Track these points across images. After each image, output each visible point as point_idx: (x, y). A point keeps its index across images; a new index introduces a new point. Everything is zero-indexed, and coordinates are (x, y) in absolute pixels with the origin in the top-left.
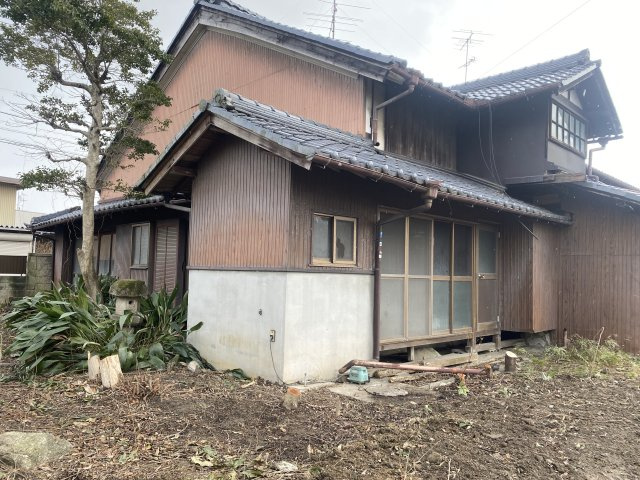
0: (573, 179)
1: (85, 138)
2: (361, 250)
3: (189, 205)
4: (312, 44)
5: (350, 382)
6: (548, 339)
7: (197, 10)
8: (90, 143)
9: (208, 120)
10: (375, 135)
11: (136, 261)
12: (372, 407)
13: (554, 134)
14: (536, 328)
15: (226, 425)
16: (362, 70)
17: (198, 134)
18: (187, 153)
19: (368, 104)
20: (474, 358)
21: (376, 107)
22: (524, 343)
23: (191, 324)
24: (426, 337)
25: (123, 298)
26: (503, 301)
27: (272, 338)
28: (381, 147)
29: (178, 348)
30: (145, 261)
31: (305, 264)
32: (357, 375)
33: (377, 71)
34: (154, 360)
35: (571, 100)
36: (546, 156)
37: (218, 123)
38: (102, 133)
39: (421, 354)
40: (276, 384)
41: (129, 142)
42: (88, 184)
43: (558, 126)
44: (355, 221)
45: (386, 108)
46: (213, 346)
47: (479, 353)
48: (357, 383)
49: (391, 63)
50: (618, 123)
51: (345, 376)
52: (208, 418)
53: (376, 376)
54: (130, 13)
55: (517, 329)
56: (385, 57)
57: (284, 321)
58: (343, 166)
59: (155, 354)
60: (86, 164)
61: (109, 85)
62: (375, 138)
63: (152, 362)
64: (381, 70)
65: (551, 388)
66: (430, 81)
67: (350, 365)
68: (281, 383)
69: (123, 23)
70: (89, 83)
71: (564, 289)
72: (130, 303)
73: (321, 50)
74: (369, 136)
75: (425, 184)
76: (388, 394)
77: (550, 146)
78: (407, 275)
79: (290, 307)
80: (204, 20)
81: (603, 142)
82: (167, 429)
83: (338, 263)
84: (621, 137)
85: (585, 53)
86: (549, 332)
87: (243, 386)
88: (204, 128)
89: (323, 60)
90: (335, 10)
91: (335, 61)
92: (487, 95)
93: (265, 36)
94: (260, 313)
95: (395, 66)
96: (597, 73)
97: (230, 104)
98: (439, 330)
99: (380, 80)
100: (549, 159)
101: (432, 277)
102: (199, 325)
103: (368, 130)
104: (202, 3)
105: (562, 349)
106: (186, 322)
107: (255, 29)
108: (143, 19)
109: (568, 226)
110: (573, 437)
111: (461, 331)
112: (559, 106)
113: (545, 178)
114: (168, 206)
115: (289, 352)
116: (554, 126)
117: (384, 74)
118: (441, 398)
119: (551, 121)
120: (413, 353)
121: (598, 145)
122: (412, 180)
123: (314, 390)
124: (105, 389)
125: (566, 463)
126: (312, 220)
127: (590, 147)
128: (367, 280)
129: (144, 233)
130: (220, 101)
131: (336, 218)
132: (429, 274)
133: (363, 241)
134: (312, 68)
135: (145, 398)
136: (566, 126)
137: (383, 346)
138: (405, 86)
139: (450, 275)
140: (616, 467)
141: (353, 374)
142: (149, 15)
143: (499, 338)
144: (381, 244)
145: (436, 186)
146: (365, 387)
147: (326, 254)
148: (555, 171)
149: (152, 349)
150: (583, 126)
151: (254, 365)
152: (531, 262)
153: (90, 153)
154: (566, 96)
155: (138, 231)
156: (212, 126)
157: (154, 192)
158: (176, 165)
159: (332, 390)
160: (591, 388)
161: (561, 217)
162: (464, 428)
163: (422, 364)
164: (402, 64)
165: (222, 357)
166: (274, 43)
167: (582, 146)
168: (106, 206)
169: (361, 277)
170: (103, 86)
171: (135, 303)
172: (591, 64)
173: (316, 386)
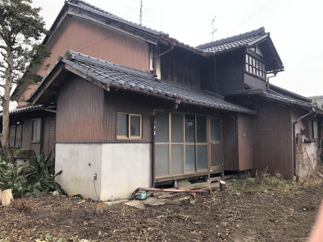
0: (257, 92)
1: (4, 74)
2: (145, 130)
3: (55, 109)
4: (124, 25)
5: (137, 199)
6: (249, 174)
7: (66, 7)
8: (7, 77)
9: (63, 65)
10: (155, 71)
11: (34, 139)
12: (142, 211)
13: (247, 70)
14: (241, 168)
15: (63, 223)
16: (147, 39)
17: (58, 73)
18: (53, 82)
19: (151, 56)
20: (208, 185)
21: (155, 57)
22: (237, 177)
23: (56, 172)
24: (182, 174)
25: (21, 159)
26: (224, 155)
27: (95, 178)
28: (159, 77)
29: (48, 184)
30: (38, 139)
31: (113, 139)
32: (140, 196)
33: (154, 39)
34: (35, 191)
35: (257, 52)
36: (243, 81)
37: (67, 68)
38: (13, 71)
39: (180, 183)
40: (97, 201)
41: (30, 76)
42: (6, 98)
43: (249, 65)
44: (141, 116)
45: (161, 57)
46: (67, 183)
47: (212, 182)
48: (140, 200)
49: (160, 35)
50: (281, 63)
51: (135, 196)
52: (54, 220)
53: (152, 196)
54: (27, 9)
55: (231, 169)
56: (158, 32)
57: (101, 169)
58: (127, 89)
59: (37, 188)
60: (4, 88)
61: (17, 46)
62: (155, 73)
63: (34, 192)
64: (156, 39)
65: (238, 198)
66: (182, 44)
67: (137, 191)
68: (99, 201)
69: (24, 14)
70: (5, 45)
71: (256, 148)
72: (25, 161)
73: (127, 28)
74: (152, 72)
75: (174, 97)
76: (154, 204)
77: (245, 75)
78: (170, 143)
79: (104, 161)
80: (69, 12)
81: (275, 73)
82: (29, 226)
83: (131, 138)
84: (284, 70)
85: (262, 29)
86: (249, 170)
87: (78, 203)
88: (61, 70)
89: (128, 33)
90: (142, 6)
91: (134, 34)
92: (213, 50)
93: (100, 20)
94: (90, 165)
95: (162, 37)
96: (268, 39)
97: (73, 58)
98: (189, 171)
99: (156, 44)
100: (245, 82)
101: (184, 144)
102: (61, 172)
103: (152, 69)
104: (68, 3)
105: (253, 179)
106: (54, 171)
107: (95, 17)
108: (35, 12)
109: (256, 116)
110: (237, 222)
111: (201, 171)
112: (249, 55)
113: (243, 92)
114: (45, 110)
115: (103, 185)
116: (247, 66)
117: (157, 41)
118: (181, 205)
119: (245, 63)
120: (176, 183)
121: (272, 74)
122: (166, 95)
123: (116, 204)
124: (3, 207)
125: (227, 234)
126: (116, 116)
127: (268, 75)
128: (148, 146)
129: (38, 124)
130: (69, 56)
131: (130, 115)
132: (183, 142)
133: (145, 126)
134: (124, 38)
135: (22, 211)
136: (257, 67)
137: (157, 180)
138: (169, 47)
139: (195, 142)
140: (251, 235)
141: (138, 195)
142: (38, 10)
143: (223, 174)
144: (155, 127)
145: (179, 98)
146: (144, 201)
147: (125, 133)
148: (248, 88)
149: (35, 186)
150: (264, 65)
151: (87, 192)
152: (237, 135)
153: (6, 82)
154: (254, 51)
155: (35, 122)
156: (65, 69)
157: (38, 103)
158: (48, 88)
159: (126, 203)
160: (258, 198)
161: (253, 111)
162: (184, 219)
163: (178, 189)
164: (166, 36)
165: (72, 188)
166: (105, 24)
167: (264, 75)
168: (20, 109)
169: (144, 145)
170: (14, 47)
171: (28, 162)
172: (265, 34)
173: (118, 202)
